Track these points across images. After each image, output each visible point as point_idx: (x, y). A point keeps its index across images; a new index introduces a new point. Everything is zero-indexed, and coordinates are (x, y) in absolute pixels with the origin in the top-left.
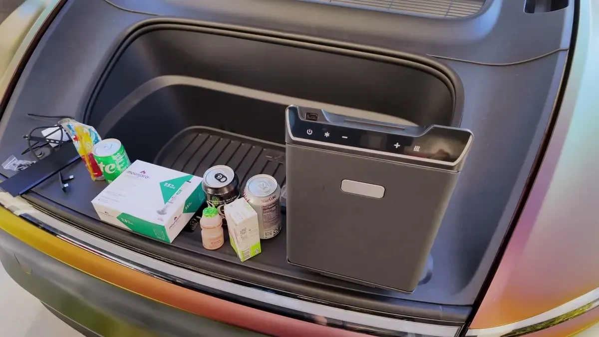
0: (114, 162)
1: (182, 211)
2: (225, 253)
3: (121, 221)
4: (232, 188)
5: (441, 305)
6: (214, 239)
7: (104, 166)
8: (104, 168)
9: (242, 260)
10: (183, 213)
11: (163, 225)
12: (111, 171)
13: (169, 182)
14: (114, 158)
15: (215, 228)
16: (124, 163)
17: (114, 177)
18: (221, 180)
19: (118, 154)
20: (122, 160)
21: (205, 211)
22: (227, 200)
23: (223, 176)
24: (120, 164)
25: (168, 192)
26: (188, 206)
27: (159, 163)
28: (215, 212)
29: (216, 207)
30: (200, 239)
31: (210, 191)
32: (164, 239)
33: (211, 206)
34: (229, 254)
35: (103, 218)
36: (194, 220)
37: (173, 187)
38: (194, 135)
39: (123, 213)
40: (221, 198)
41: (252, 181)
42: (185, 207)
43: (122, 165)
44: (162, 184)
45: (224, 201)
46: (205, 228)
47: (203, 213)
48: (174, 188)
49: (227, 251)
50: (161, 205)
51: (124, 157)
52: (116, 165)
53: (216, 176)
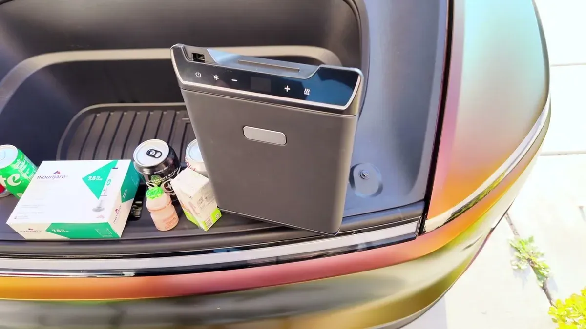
0: (16, 171)
1: (121, 201)
2: (184, 229)
3: (53, 232)
4: (171, 162)
5: (399, 207)
6: (168, 219)
7: (5, 179)
8: (6, 182)
9: (206, 230)
10: (122, 202)
11: (106, 222)
12: (16, 182)
13: (92, 175)
14: (15, 167)
15: (165, 207)
16: (28, 170)
17: (22, 188)
18: (156, 156)
19: (18, 161)
20: (25, 166)
21: (148, 194)
22: (169, 175)
23: (157, 151)
24: (24, 171)
25: (96, 185)
26: (125, 194)
27: (63, 158)
28: (160, 191)
29: (159, 186)
30: (151, 223)
31: (147, 172)
32: (111, 236)
33: (153, 186)
34: (190, 229)
35: (27, 236)
36: (134, 207)
37: (99, 179)
38: (92, 117)
39: (52, 224)
40: (162, 175)
41: (191, 148)
42: (122, 196)
43: (28, 172)
44: (85, 179)
45: (166, 177)
46: (154, 211)
47: (147, 196)
48: (101, 179)
49: (186, 226)
50: (95, 202)
51: (26, 163)
52: (20, 174)
53: (148, 153)
